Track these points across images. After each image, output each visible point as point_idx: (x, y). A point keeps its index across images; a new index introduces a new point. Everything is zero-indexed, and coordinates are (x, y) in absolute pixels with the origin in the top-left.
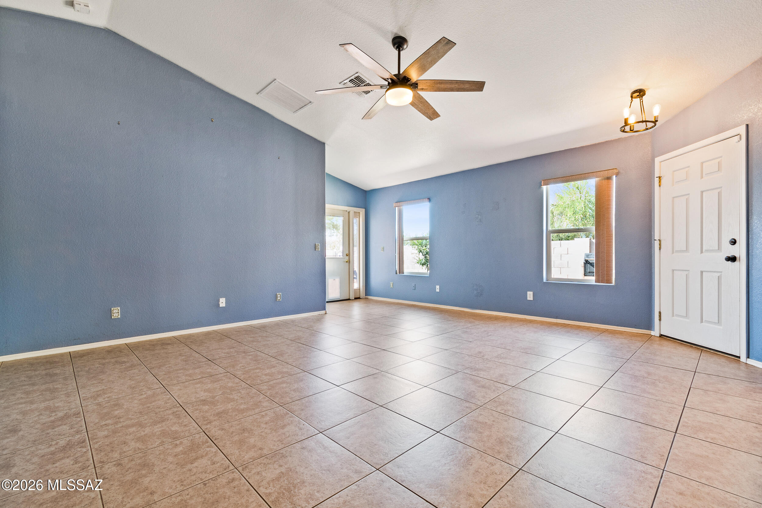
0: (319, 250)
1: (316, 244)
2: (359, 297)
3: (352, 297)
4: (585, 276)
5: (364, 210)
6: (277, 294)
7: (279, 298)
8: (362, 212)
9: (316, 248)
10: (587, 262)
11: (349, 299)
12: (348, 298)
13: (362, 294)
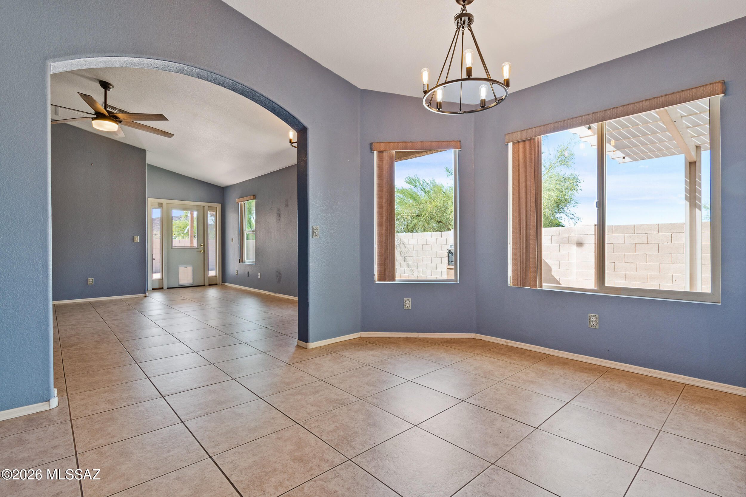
0: (138, 241)
1: (135, 236)
2: (216, 283)
3: (207, 283)
4: (449, 265)
5: (220, 205)
6: (89, 279)
7: (91, 283)
8: (219, 206)
9: (135, 240)
10: (450, 252)
11: (204, 286)
12: (202, 284)
13: (219, 281)
